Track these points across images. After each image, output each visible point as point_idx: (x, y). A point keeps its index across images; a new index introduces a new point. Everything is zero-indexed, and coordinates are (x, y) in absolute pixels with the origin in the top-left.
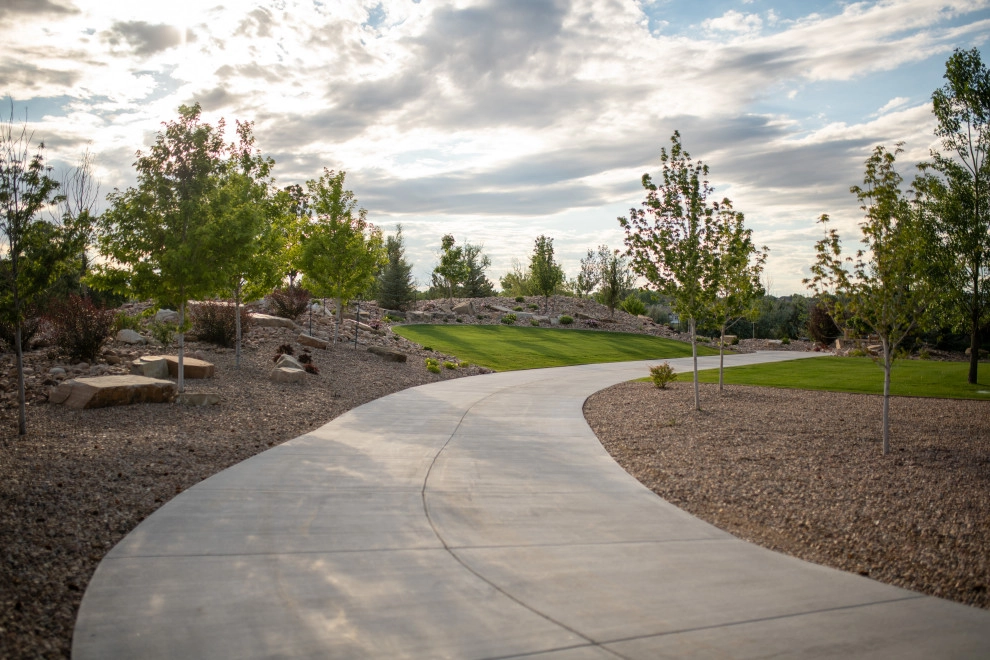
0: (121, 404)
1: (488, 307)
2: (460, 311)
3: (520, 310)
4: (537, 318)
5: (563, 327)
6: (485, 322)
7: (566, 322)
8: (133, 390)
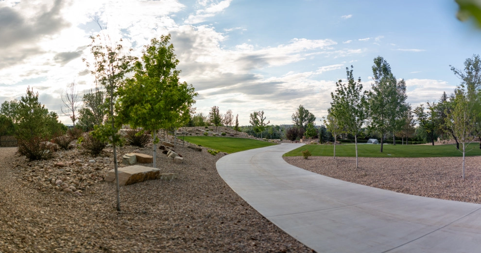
0: (140, 182)
1: (198, 130)
2: (189, 131)
3: (208, 131)
4: (214, 133)
5: (223, 136)
6: (198, 135)
7: (223, 135)
8: (145, 174)
